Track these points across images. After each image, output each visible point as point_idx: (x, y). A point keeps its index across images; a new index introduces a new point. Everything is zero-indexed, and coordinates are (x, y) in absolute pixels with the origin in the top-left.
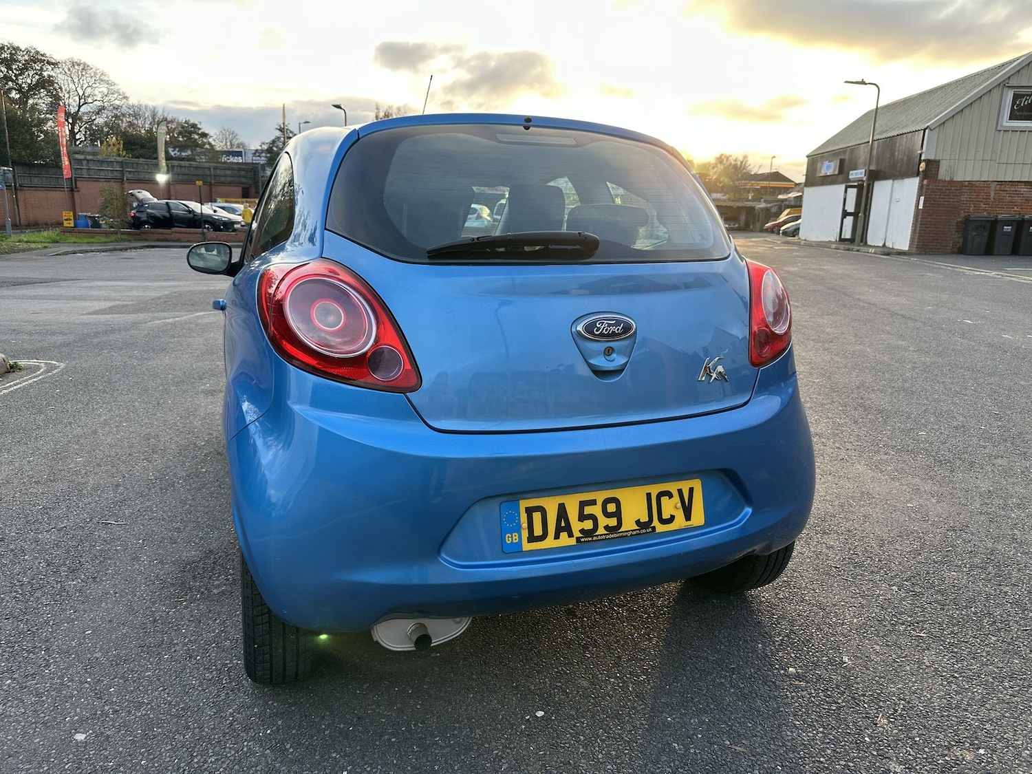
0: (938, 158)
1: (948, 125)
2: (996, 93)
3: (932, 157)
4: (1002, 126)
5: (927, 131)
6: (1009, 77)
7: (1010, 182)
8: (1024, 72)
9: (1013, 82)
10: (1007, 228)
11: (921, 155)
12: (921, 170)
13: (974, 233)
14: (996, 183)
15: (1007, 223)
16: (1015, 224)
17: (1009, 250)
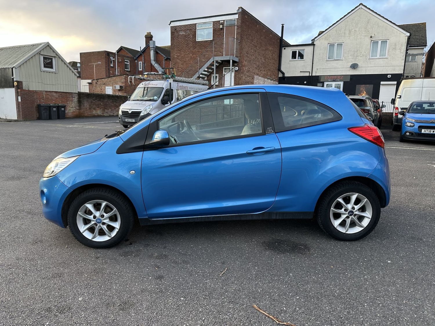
0: (21, 81)
1: (22, 67)
2: (37, 56)
3: (19, 80)
4: (42, 70)
5: (14, 69)
6: (40, 51)
7: (49, 91)
8: (45, 50)
9: (42, 53)
10: (55, 109)
11: (13, 79)
12: (15, 85)
13: (44, 111)
14: (45, 92)
15: (54, 107)
16: (56, 107)
17: (57, 117)
